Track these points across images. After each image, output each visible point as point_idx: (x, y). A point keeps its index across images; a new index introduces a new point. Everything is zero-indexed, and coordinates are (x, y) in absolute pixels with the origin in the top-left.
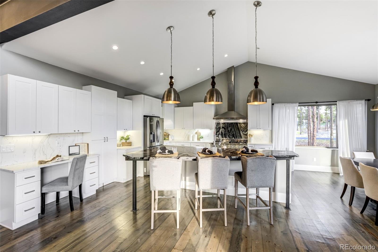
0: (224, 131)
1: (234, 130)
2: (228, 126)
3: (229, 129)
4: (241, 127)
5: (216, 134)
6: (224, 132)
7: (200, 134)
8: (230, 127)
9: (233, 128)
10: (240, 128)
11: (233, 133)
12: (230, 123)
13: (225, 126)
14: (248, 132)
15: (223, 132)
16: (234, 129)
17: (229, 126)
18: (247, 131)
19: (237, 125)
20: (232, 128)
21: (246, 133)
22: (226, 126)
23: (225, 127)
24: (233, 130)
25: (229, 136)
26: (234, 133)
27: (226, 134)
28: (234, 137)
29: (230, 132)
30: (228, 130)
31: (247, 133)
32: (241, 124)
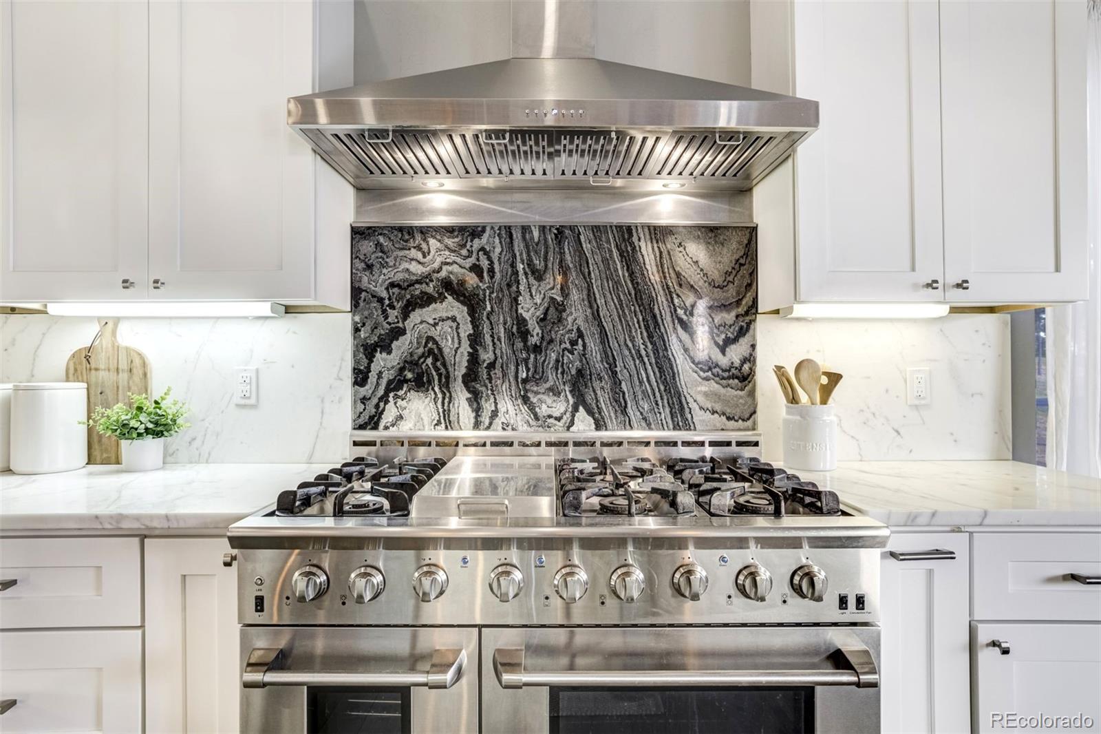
0: (467, 329)
1: (596, 316)
2: (513, 265)
3: (529, 309)
4: (672, 282)
5: (360, 377)
6: (466, 348)
7: (138, 369)
8: (539, 277)
9: (575, 295)
10: (661, 298)
11: (573, 362)
12: (543, 229)
13: (476, 269)
14: (753, 346)
15: (448, 346)
16: (591, 298)
17: (530, 264)
18: (742, 332)
19: (630, 258)
20: (564, 291)
21: (736, 353)
22: (485, 263)
23: (472, 280)
24: (577, 315)
25: (526, 400)
26: (593, 347)
27: (492, 366)
28: (590, 412)
29: (534, 340)
30: (521, 322)
31: (750, 359)
32: (671, 243)
